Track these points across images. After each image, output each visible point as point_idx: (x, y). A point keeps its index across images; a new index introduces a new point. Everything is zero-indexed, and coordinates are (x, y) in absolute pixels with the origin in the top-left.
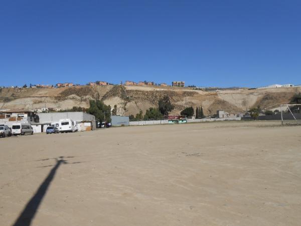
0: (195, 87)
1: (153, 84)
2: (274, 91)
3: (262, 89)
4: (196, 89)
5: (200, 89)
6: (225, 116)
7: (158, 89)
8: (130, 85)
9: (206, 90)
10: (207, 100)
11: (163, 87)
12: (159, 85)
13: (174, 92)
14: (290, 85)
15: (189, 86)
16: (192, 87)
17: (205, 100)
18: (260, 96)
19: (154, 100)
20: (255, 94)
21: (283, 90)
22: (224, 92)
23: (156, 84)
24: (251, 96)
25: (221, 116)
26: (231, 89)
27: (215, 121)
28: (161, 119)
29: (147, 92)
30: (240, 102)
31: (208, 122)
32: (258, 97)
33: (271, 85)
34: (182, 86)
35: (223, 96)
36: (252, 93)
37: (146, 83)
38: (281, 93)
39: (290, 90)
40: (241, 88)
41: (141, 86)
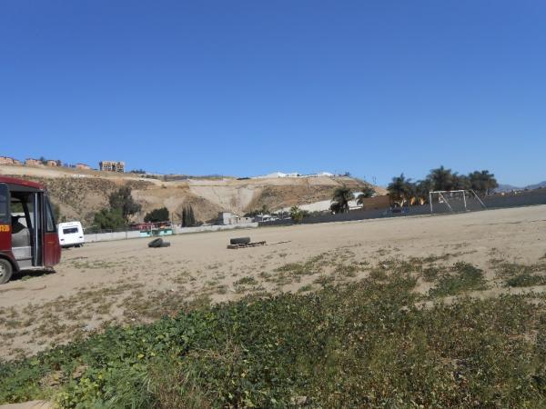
0: (144, 173)
1: (59, 163)
2: (276, 183)
3: (261, 180)
4: (148, 177)
5: (153, 177)
6: (233, 221)
7: (75, 176)
8: (7, 165)
9: (166, 179)
10: (171, 198)
11: (82, 172)
12: (74, 166)
13: (109, 181)
14: (296, 174)
15: (134, 172)
16: (137, 172)
17: (168, 197)
18: (257, 190)
19: (67, 197)
20: (249, 186)
21: (288, 182)
22: (200, 182)
23: (66, 165)
24: (244, 191)
25: (226, 221)
26: (208, 178)
27: (219, 230)
28: (124, 230)
29: (50, 180)
30: (228, 200)
31: (211, 231)
32: (255, 193)
33: (270, 173)
34: (120, 171)
35: (199, 189)
36: (244, 186)
37: (44, 162)
38: (287, 186)
39: (298, 182)
40: (228, 178)
41: (35, 167)
